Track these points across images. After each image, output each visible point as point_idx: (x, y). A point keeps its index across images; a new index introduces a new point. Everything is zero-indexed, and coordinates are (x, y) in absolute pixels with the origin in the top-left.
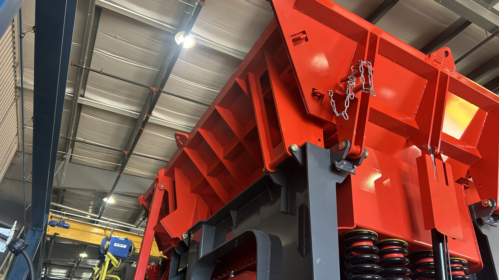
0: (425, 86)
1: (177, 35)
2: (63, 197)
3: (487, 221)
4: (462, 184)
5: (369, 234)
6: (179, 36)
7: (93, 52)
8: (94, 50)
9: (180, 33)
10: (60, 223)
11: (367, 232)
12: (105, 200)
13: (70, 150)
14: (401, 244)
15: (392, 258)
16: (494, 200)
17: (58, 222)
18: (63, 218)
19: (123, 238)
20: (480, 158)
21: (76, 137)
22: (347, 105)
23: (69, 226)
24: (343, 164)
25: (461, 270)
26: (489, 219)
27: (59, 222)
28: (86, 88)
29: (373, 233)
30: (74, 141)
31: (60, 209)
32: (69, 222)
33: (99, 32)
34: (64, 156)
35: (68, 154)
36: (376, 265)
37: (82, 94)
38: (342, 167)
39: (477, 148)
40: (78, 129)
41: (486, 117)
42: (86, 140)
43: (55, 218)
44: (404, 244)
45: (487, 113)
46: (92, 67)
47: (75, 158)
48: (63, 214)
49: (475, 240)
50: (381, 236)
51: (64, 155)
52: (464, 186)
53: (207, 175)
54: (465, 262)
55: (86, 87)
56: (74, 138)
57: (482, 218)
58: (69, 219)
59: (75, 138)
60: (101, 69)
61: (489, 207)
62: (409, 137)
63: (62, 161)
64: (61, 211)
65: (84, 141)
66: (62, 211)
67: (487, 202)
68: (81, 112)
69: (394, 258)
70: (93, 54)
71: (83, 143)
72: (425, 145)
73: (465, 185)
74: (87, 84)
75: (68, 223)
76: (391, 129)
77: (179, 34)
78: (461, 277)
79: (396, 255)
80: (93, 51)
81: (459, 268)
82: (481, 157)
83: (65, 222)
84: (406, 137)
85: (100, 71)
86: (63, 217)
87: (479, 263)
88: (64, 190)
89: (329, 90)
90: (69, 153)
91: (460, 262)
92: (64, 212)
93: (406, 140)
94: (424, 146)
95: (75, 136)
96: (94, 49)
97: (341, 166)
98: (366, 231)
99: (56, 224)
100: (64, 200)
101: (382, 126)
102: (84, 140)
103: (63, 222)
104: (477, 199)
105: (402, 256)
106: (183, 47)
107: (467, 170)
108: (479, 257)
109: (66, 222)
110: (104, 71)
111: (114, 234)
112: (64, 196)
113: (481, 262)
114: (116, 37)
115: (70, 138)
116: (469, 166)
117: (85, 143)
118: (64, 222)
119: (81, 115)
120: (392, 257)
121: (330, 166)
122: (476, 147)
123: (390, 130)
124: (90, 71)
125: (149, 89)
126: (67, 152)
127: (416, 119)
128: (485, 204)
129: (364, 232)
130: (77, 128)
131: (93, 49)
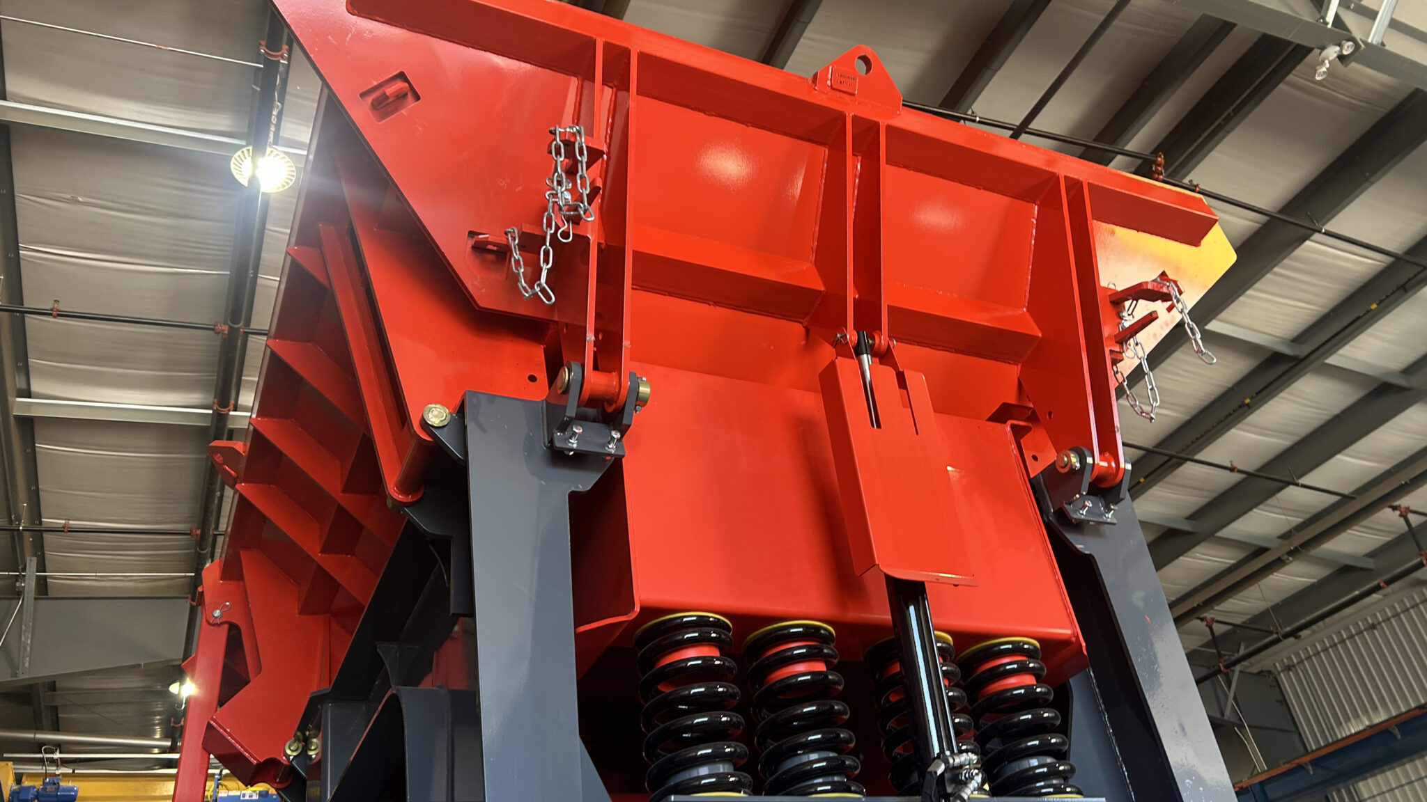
0: (826, 165)
1: (236, 159)
2: (55, 710)
3: (1081, 512)
4: (1005, 423)
5: (701, 623)
6: (243, 161)
7: (21, 256)
8: (21, 252)
9: (243, 152)
10: (45, 789)
11: (695, 618)
12: (174, 688)
13: (32, 563)
14: (811, 633)
15: (788, 677)
16: (1083, 448)
17: (38, 789)
18: (57, 772)
19: (254, 795)
20: (1038, 337)
21: (43, 520)
22: (546, 261)
23: (76, 792)
24: (575, 433)
25: (1023, 670)
26: (1084, 506)
27: (42, 789)
28: (30, 369)
29: (711, 619)
30: (39, 533)
31: (38, 746)
32: (72, 781)
33: (24, 196)
34: (18, 584)
35: (27, 577)
36: (725, 712)
37: (24, 386)
38: (573, 444)
39: (1027, 310)
40: (41, 493)
41: (1037, 220)
42: (71, 522)
43: (33, 779)
44: (822, 631)
45: (1036, 207)
46: (29, 303)
47: (57, 583)
48: (53, 762)
49: (1055, 574)
50: (745, 621)
51: (17, 581)
52: (1013, 427)
53: (321, 552)
54: (1031, 647)
55: (30, 363)
56: (36, 524)
57: (1066, 506)
58: (76, 771)
59: (41, 523)
60: (53, 302)
61: (1073, 471)
62: (808, 318)
63: (14, 601)
64: (41, 753)
65: (65, 524)
66: (46, 753)
67: (1066, 459)
68: (36, 441)
69: (793, 679)
70: (22, 262)
71: (63, 531)
72: (840, 333)
73: (1016, 422)
74: (29, 355)
75: (70, 784)
76: (745, 307)
77: (239, 156)
78: (1022, 691)
79: (800, 668)
80: (19, 253)
81: (1015, 666)
82: (1040, 335)
83: (61, 784)
84: (801, 320)
85: (52, 310)
86: (52, 769)
87: (1074, 639)
88: (52, 686)
89: (508, 228)
90: (31, 572)
91: (1017, 649)
92: (53, 752)
93: (803, 330)
94: (838, 336)
95: (40, 517)
96: (20, 248)
97: (570, 441)
98: (691, 616)
99: (32, 794)
100: (60, 715)
101: (716, 303)
102: (63, 522)
103: (54, 784)
104: (1049, 456)
105: (820, 667)
106: (263, 190)
107: (1017, 380)
108: (1071, 623)
109: (63, 784)
110: (62, 307)
111: (226, 786)
112: (55, 704)
113: (1078, 638)
114: (75, 201)
115: (19, 525)
116: (1019, 367)
117: (69, 531)
118: (58, 783)
119: (37, 449)
120: (786, 676)
121: (547, 448)
122: (1025, 309)
123: (744, 309)
124: (26, 315)
125: (211, 333)
126: (24, 570)
127: (817, 263)
128: (1063, 465)
129: (685, 620)
130: (37, 490)
131: (17, 248)
